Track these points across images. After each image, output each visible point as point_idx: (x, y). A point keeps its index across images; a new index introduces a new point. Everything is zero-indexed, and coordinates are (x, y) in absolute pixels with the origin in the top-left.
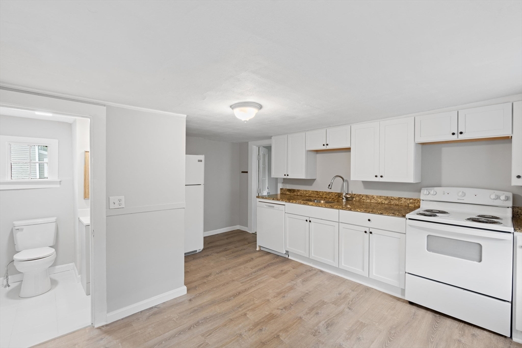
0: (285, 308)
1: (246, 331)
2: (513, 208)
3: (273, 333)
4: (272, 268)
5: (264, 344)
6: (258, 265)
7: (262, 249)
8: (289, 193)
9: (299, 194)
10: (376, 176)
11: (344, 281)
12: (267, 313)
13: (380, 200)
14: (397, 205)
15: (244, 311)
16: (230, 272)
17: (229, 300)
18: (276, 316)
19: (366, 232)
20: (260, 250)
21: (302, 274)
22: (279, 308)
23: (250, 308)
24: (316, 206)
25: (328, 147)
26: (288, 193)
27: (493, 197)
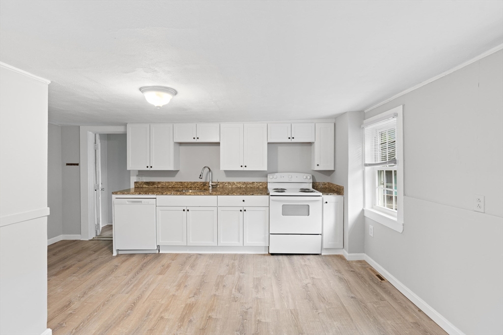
0: (195, 294)
1: (177, 330)
2: (313, 183)
3: (203, 317)
4: (149, 267)
5: (203, 329)
6: (131, 269)
7: (120, 253)
8: (147, 186)
9: (159, 186)
10: (242, 166)
11: (223, 255)
12: (183, 306)
13: (239, 185)
14: (252, 188)
15: (157, 315)
16: (99, 289)
17: (129, 315)
18: (193, 304)
19: (241, 211)
20: (118, 255)
21: (185, 262)
22: (190, 296)
23: (161, 310)
24: (195, 195)
25: (198, 141)
26: (145, 186)
27: (305, 177)
